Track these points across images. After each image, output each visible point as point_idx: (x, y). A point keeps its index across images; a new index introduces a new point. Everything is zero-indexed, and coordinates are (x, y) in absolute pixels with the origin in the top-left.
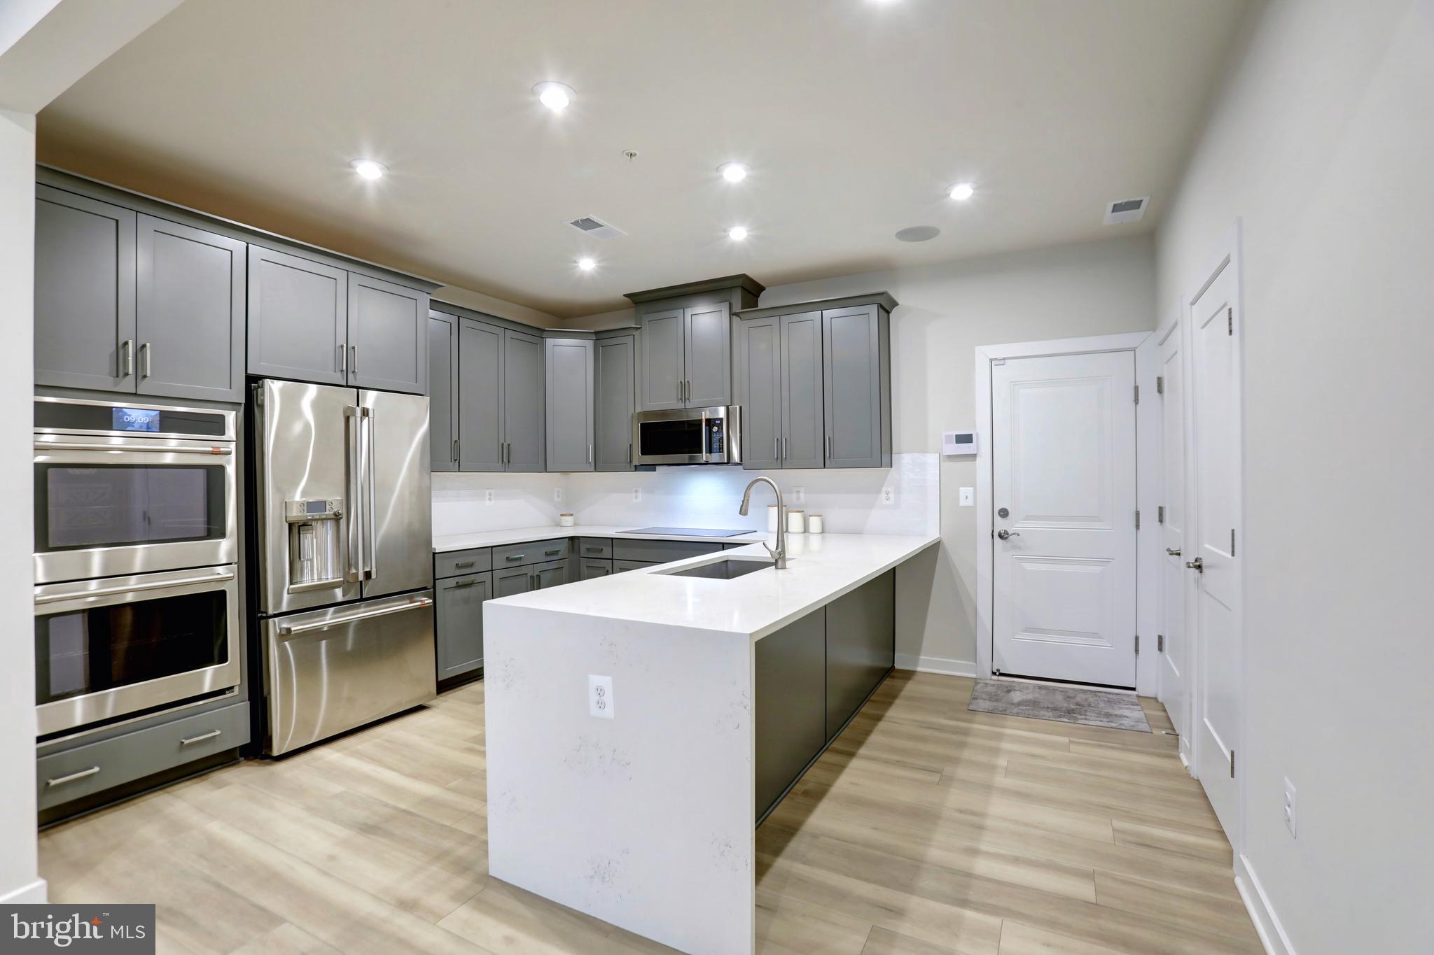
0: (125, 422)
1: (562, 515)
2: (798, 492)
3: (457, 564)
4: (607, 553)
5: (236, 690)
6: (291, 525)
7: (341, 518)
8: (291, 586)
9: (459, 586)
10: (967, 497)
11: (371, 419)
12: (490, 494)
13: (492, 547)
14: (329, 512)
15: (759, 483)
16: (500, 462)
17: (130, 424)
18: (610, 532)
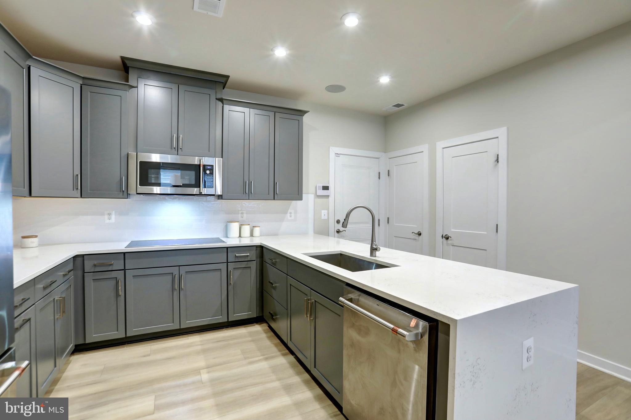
1: (23, 237)
2: (242, 213)
4: (118, 265)
10: (325, 215)
13: (35, 278)
15: (357, 209)
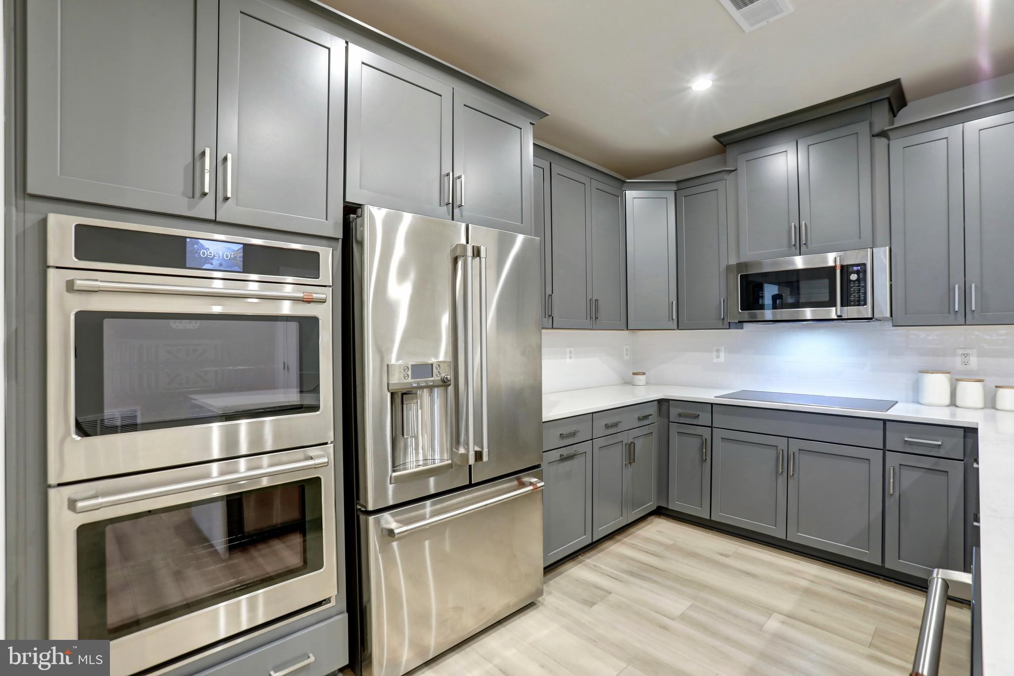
0: (201, 258)
1: (634, 374)
3: (561, 435)
4: (705, 419)
5: (333, 603)
6: (392, 394)
7: (450, 385)
8: (395, 474)
9: (563, 459)
11: (483, 260)
12: (570, 352)
13: (593, 413)
14: (436, 378)
16: (589, 318)
17: (208, 260)
18: (709, 396)
